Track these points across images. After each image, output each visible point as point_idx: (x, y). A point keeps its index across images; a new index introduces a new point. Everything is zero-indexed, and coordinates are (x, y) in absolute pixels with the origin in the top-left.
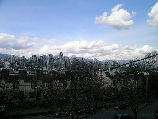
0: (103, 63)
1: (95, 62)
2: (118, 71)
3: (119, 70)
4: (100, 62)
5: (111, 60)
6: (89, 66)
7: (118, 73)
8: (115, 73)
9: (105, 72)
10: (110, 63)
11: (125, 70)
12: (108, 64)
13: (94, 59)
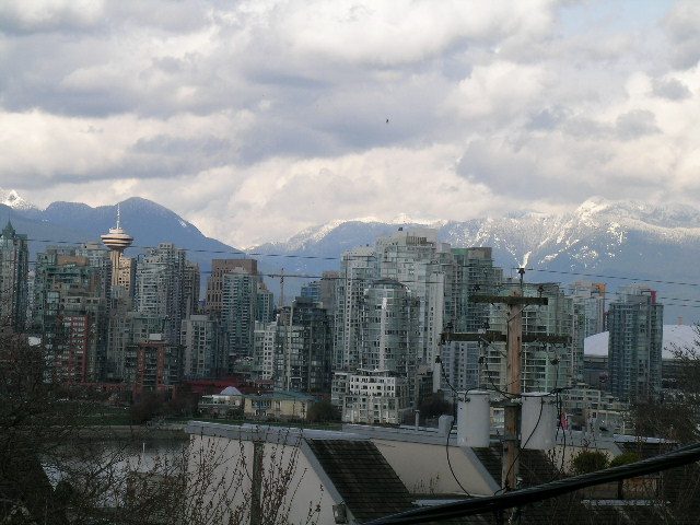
0: (286, 293)
1: (154, 268)
2: (538, 432)
3: (550, 414)
4: (227, 263)
5: (419, 243)
6: (36, 330)
7: (534, 462)
8: (488, 457)
9: (319, 448)
10: (396, 284)
11: (648, 415)
12: (360, 301)
13: (135, 212)
